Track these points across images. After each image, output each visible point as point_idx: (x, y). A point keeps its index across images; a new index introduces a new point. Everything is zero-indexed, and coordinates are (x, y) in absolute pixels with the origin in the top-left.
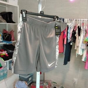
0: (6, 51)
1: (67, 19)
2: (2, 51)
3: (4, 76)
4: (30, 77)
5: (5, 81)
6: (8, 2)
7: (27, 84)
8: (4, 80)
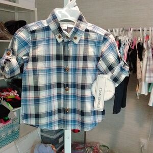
0: (16, 92)
1: (118, 30)
2: (9, 91)
3: (13, 136)
4: (60, 137)
5: (15, 144)
6: (18, 3)
7: (54, 149)
8: (13, 143)
